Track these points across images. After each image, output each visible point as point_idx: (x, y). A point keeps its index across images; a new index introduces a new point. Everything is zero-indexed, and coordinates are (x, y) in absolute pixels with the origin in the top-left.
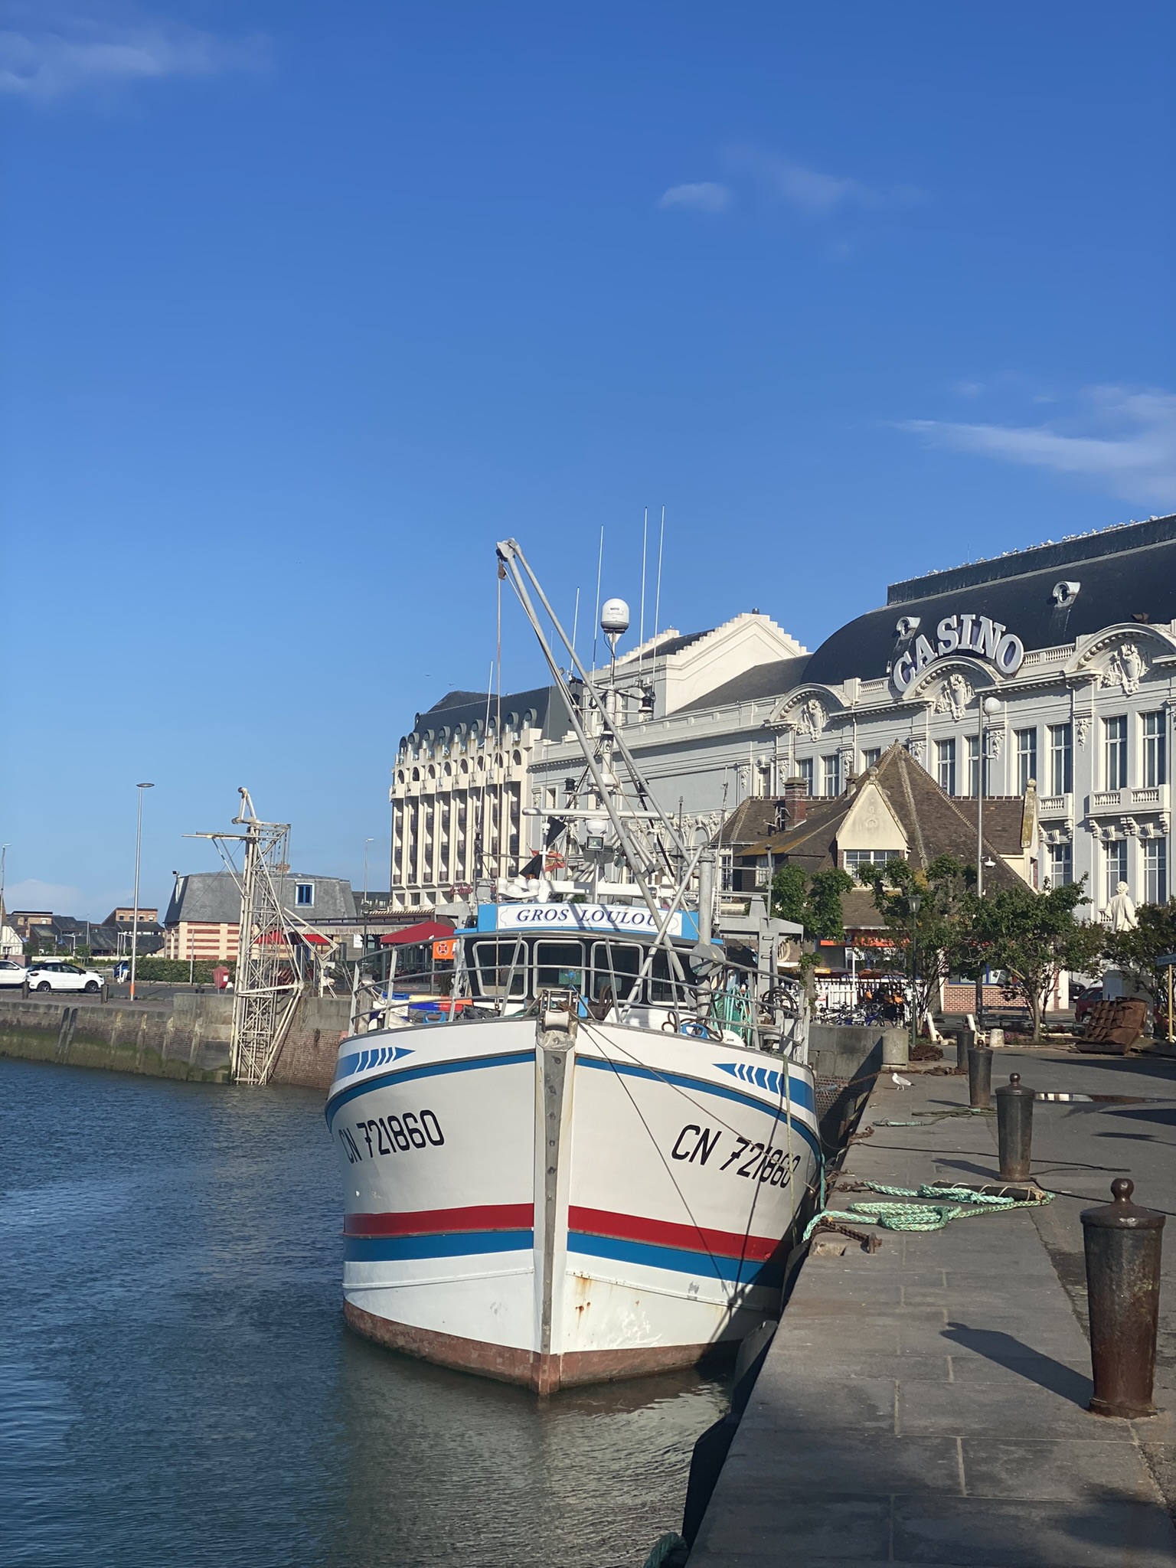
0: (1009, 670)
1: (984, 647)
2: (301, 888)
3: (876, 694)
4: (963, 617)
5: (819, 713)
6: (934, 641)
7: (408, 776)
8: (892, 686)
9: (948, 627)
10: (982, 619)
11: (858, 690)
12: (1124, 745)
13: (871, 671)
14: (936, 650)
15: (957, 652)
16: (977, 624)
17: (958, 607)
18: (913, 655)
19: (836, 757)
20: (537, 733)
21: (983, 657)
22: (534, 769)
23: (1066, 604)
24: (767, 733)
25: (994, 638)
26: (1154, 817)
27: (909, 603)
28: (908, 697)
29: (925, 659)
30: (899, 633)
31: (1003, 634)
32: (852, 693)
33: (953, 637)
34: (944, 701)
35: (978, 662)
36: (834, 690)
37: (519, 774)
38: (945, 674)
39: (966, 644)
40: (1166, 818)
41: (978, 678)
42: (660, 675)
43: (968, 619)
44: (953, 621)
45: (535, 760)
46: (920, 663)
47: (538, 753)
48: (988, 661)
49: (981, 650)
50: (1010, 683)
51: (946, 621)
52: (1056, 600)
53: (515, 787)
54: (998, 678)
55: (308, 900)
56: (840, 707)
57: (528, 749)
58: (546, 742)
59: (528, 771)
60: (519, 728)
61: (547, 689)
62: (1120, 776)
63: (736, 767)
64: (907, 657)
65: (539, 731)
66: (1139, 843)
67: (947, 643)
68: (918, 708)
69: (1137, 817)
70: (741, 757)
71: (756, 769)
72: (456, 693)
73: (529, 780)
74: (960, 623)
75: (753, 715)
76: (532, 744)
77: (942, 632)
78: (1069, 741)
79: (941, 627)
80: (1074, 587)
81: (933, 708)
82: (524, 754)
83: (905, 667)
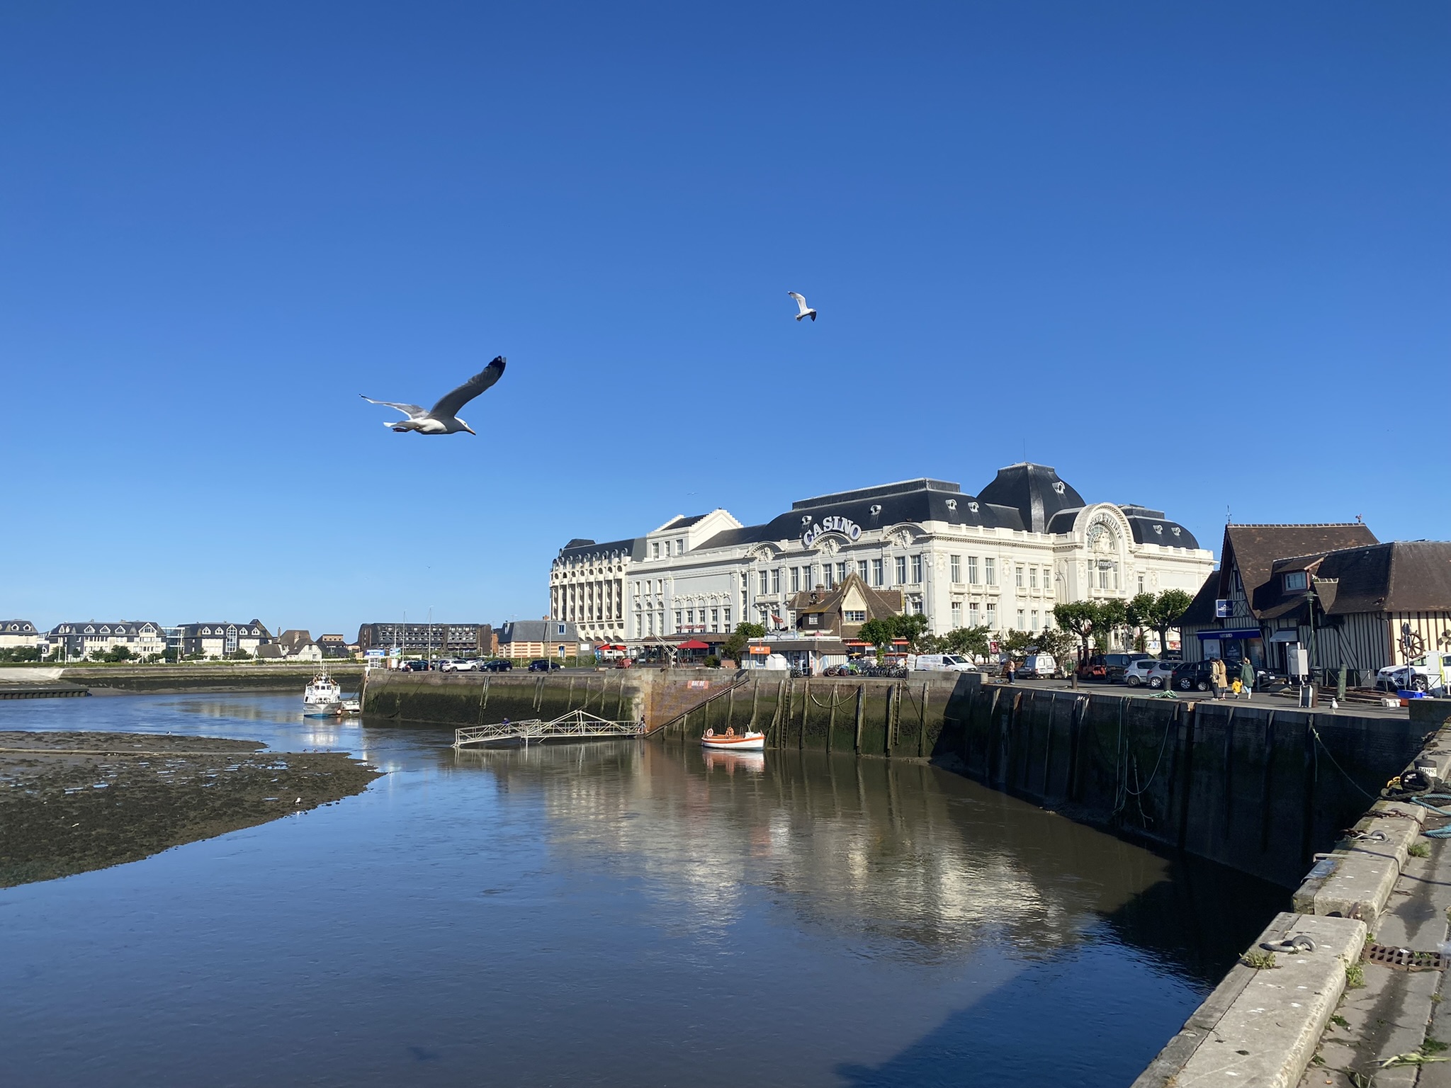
0: (855, 538)
1: (844, 529)
2: (560, 626)
3: (796, 546)
4: (834, 517)
5: (769, 553)
6: (822, 527)
7: (560, 576)
8: (803, 543)
9: (828, 521)
10: (843, 518)
11: (787, 544)
12: (904, 568)
13: (792, 537)
14: (823, 530)
15: (832, 531)
16: (840, 520)
17: (832, 513)
18: (812, 531)
19: (777, 570)
20: (629, 558)
21: (844, 533)
22: (629, 574)
23: (876, 513)
24: (746, 561)
25: (848, 526)
26: (918, 595)
27: (802, 509)
28: (811, 548)
29: (818, 533)
30: (803, 522)
31: (852, 525)
32: (784, 545)
33: (830, 525)
34: (826, 549)
35: (842, 535)
36: (777, 543)
37: (621, 575)
38: (826, 539)
39: (835, 528)
40: (922, 595)
41: (840, 541)
42: (686, 535)
43: (836, 518)
44: (830, 519)
45: (629, 570)
46: (815, 534)
47: (630, 567)
48: (846, 535)
49: (842, 530)
50: (855, 543)
51: (827, 518)
52: (872, 512)
53: (619, 581)
54: (851, 541)
55: (563, 631)
56: (781, 551)
57: (625, 565)
58: (634, 562)
59: (626, 575)
60: (619, 556)
61: (633, 540)
62: (903, 579)
63: (730, 574)
64: (810, 532)
65: (630, 558)
66: (911, 605)
67: (828, 527)
68: (815, 552)
69: (910, 594)
70: (732, 570)
71: (740, 575)
72: (575, 540)
73: (626, 578)
74: (833, 520)
75: (738, 552)
76: (627, 563)
77: (825, 522)
78: (881, 565)
79: (825, 521)
80: (879, 507)
81: (821, 552)
82: (623, 568)
83: (808, 535)
